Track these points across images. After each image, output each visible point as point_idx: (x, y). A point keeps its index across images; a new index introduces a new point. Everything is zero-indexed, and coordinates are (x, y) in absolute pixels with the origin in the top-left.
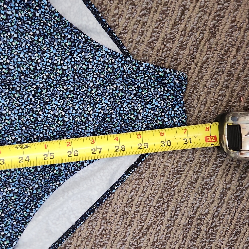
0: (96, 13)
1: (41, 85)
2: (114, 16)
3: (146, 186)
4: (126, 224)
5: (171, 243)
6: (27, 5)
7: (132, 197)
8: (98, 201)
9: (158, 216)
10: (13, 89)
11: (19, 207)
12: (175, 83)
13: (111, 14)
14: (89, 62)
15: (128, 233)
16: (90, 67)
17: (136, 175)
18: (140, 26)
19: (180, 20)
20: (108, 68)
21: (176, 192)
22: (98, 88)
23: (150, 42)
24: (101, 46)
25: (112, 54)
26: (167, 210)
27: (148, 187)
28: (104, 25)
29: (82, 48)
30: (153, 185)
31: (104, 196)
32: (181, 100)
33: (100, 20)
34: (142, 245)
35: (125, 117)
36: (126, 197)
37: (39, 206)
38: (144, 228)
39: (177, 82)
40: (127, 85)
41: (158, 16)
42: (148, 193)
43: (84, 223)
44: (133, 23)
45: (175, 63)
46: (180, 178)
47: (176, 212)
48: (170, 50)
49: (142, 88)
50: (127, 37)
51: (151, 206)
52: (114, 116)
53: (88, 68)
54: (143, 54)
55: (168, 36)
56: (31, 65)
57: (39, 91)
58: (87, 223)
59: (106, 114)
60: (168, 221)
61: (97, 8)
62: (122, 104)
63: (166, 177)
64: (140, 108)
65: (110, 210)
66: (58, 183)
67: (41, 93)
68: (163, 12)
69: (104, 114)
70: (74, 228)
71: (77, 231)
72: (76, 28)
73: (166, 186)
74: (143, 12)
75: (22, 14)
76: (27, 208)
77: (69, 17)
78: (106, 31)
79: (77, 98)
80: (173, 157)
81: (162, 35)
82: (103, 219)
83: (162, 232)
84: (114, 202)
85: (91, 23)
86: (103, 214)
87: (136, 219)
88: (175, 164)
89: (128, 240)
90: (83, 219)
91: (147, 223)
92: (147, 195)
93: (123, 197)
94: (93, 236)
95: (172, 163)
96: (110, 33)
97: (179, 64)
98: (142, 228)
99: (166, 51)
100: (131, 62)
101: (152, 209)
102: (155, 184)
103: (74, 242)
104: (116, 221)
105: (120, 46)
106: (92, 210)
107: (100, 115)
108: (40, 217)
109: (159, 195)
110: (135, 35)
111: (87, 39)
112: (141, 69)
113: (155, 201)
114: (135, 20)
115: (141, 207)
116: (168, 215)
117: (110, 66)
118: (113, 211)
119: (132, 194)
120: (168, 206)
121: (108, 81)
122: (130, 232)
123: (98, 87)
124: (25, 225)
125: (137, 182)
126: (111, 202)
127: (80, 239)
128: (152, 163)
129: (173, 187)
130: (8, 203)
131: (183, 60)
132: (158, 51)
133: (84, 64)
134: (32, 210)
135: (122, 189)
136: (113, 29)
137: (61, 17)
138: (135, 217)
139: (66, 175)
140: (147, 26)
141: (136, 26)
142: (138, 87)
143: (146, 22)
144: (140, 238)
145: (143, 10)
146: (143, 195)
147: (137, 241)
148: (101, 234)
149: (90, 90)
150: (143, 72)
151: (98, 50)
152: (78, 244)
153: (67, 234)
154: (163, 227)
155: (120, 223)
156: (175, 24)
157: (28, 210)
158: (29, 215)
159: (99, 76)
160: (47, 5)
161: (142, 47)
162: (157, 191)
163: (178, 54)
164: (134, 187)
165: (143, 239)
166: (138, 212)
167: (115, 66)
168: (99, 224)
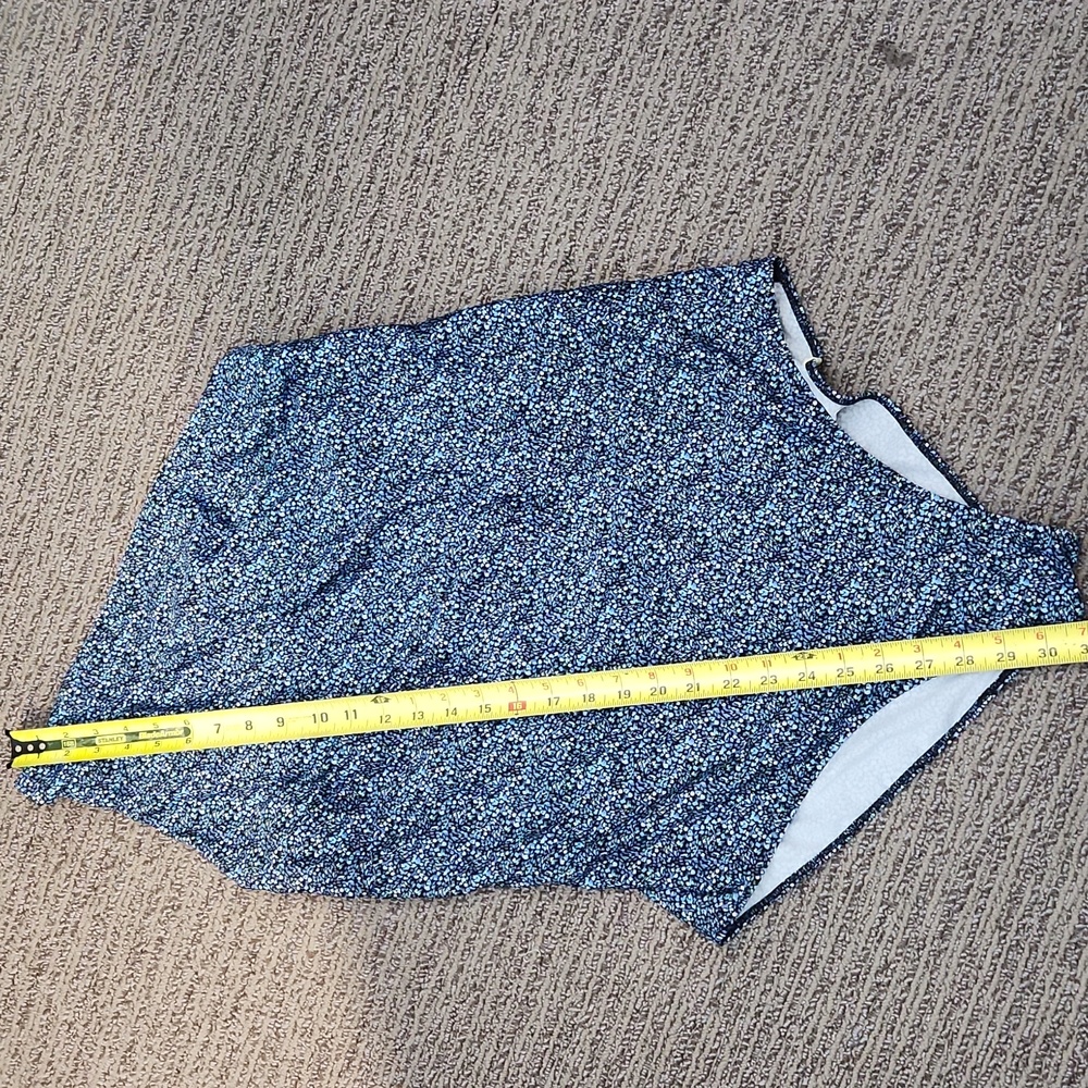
0: (919, 443)
1: (833, 559)
2: (951, 443)
3: (1015, 729)
4: (980, 795)
5: (1066, 835)
6: (814, 439)
7: (990, 748)
8: (929, 751)
9: (1039, 785)
10: (791, 565)
11: (799, 751)
12: (1053, 549)
13: (946, 440)
14: (910, 519)
15: (985, 812)
16: (911, 527)
17: (996, 709)
18: (997, 456)
19: (1067, 441)
20: (941, 527)
21: (1073, 742)
22: (923, 561)
23: (1015, 482)
24: (928, 494)
25: (948, 505)
26: (1057, 773)
27: (1019, 731)
28: (933, 460)
29: (898, 498)
30: (1028, 727)
31: (939, 744)
32: (1068, 578)
33: (926, 452)
34: (1011, 834)
35: (973, 608)
36: (979, 748)
37: (830, 754)
38: (1015, 804)
39: (1057, 546)
40: (975, 554)
41: (1029, 438)
42: (1019, 740)
43: (906, 788)
44: (983, 452)
45: (1063, 513)
46: (1078, 715)
47: (1074, 777)
48: (1051, 493)
49: (1000, 559)
50: (975, 474)
51: (1026, 764)
52: (953, 606)
53: (908, 529)
54: (1003, 502)
55: (1048, 469)
56: (817, 527)
57: (831, 567)
58: (910, 789)
59: (940, 603)
60: (1060, 794)
61: (924, 432)
62: (966, 586)
63: (1051, 714)
64: (998, 592)
65: (952, 768)
66: (860, 717)
67: (832, 571)
68: (1038, 431)
69: (935, 602)
70: (889, 795)
71: (895, 803)
72: (888, 469)
73: (1052, 729)
74: (1001, 434)
75: (804, 452)
76: (812, 757)
77: (878, 452)
78: (938, 467)
79: (890, 578)
80: (1065, 679)
81: (1035, 469)
82: (938, 784)
83: (1049, 814)
84: (957, 754)
85: (912, 457)
86: (939, 775)
87: (999, 786)
88: (1069, 690)
89: (985, 826)
90: (904, 780)
91: (1021, 795)
92: (1017, 747)
93: (974, 747)
94: (923, 812)
95: (1062, 688)
96: (944, 471)
97: (1068, 515)
98: (1011, 805)
99: (1045, 494)
100: (978, 516)
101: (1028, 770)
102: (1032, 726)
103: (890, 821)
104: (963, 788)
105: (962, 491)
106: (919, 766)
107: (928, 604)
108: (833, 772)
109: (1040, 745)
110: (989, 472)
111: (905, 485)
112: (997, 526)
113: (1033, 757)
114: (987, 447)
115: (1007, 765)
116: (1058, 781)
117: (944, 524)
118: (957, 770)
119: (990, 743)
120: (1058, 767)
121: (941, 548)
122: (989, 809)
123: (923, 559)
124: (809, 785)
125: (998, 722)
126: (953, 755)
127: (900, 816)
128: (1026, 689)
129: (1068, 732)
130: (783, 747)
131: (1077, 508)
132: (1031, 495)
133: (901, 523)
134: (819, 760)
135: (972, 733)
136: (949, 463)
137: (864, 452)
138: (996, 784)
139: (875, 705)
140: (1009, 454)
141: (990, 456)
142: (993, 557)
143: (1007, 449)
144: (1006, 822)
145: (1002, 429)
146: (1009, 744)
147: (1002, 826)
148: (936, 811)
149: (910, 564)
150: (1001, 533)
151: (923, 500)
152: (897, 826)
153: (877, 806)
154: (1050, 805)
155: (969, 793)
156: (1059, 449)
157: (813, 762)
158: (815, 769)
159: (925, 541)
160: (843, 438)
161: (1001, 491)
162: (1035, 739)
163: (1066, 498)
164: (994, 729)
165: (1013, 824)
166: (1002, 774)
167: (953, 524)
168: (932, 792)
